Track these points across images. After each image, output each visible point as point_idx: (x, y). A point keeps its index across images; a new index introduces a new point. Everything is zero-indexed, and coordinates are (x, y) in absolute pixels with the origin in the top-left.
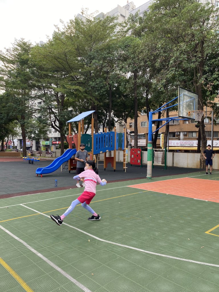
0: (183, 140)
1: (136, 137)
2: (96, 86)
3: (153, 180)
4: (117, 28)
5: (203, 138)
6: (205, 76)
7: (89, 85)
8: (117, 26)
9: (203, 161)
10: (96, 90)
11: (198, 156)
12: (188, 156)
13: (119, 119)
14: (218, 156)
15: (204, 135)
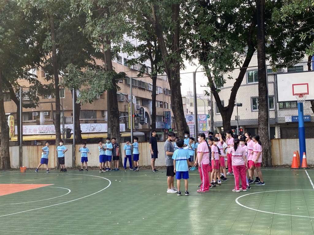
0: (44, 124)
14: (29, 149)
15: (4, 121)
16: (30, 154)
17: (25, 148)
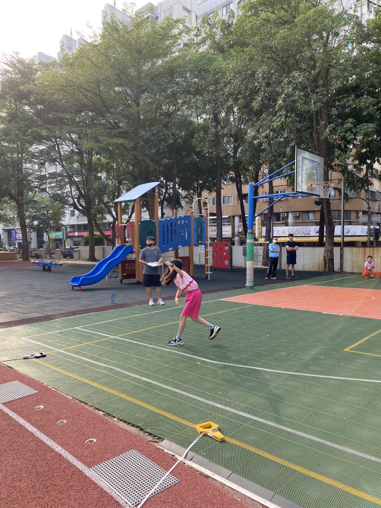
0: (293, 226)
1: (219, 222)
2: (152, 138)
3: (255, 289)
4: (183, 38)
5: (329, 222)
6: (332, 125)
7: (139, 136)
8: (184, 34)
9: (329, 259)
10: (152, 144)
11: (320, 252)
12: (304, 253)
13: (189, 192)
14: (353, 251)
15: (330, 218)
16: (354, 256)
17: (347, 250)
